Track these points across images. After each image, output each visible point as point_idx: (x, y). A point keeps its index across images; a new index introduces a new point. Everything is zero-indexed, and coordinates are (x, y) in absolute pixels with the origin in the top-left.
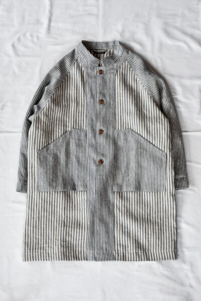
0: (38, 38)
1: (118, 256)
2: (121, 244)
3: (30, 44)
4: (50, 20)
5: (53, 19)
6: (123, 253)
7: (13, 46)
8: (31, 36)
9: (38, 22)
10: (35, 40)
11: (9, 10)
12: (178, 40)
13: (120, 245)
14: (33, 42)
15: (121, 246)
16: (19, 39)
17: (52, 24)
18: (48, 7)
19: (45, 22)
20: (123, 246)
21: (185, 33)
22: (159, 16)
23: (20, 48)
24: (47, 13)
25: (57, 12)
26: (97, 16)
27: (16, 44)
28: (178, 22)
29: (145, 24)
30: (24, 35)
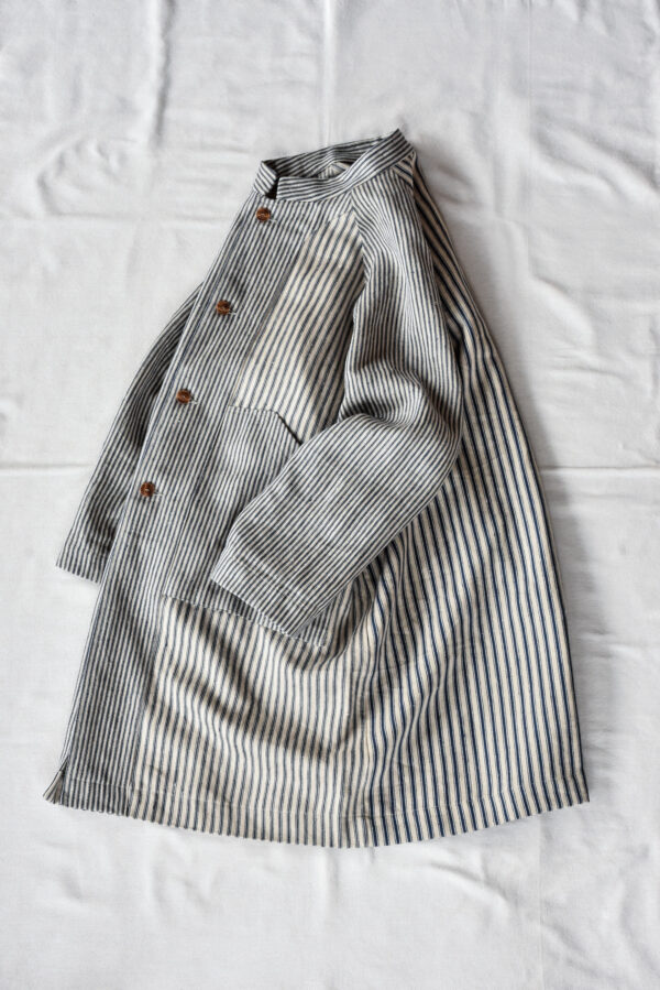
0: (123, 159)
1: (139, 802)
2: (157, 765)
3: (97, 178)
4: (163, 101)
5: (173, 94)
6: (157, 796)
7: (42, 183)
8: (101, 150)
9: (125, 107)
10: (114, 163)
11: (28, 66)
12: (580, 167)
13: (152, 767)
14: (107, 171)
15: (155, 773)
16: (61, 162)
17: (171, 113)
18: (156, 58)
19: (147, 105)
20: (160, 772)
21: (603, 145)
22: (520, 88)
23: (65, 190)
24: (153, 77)
25: (184, 74)
26: (317, 89)
27: (51, 177)
28: (582, 110)
29: (474, 115)
30: (78, 148)
